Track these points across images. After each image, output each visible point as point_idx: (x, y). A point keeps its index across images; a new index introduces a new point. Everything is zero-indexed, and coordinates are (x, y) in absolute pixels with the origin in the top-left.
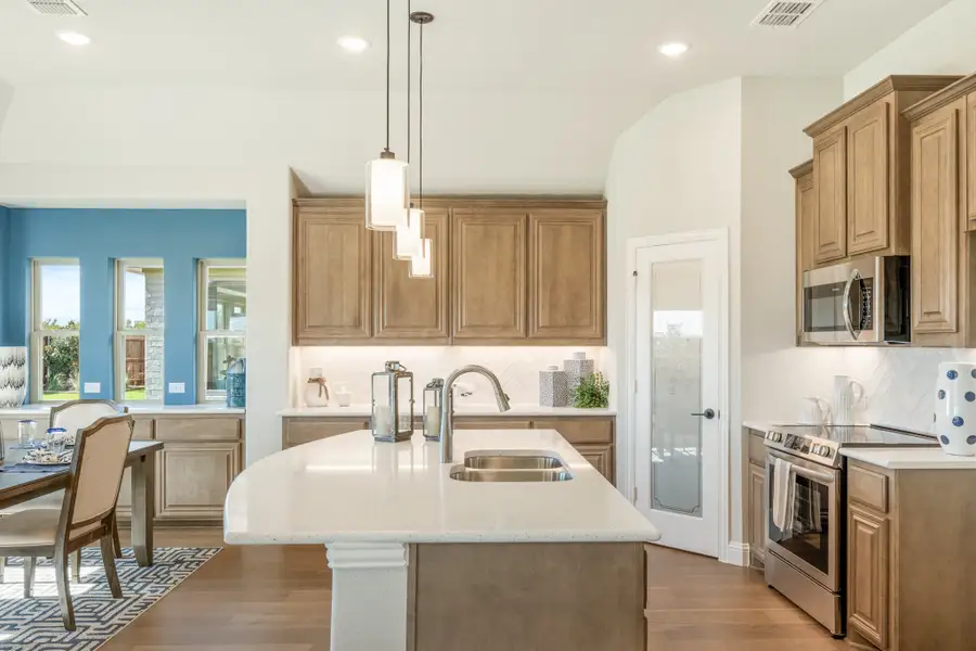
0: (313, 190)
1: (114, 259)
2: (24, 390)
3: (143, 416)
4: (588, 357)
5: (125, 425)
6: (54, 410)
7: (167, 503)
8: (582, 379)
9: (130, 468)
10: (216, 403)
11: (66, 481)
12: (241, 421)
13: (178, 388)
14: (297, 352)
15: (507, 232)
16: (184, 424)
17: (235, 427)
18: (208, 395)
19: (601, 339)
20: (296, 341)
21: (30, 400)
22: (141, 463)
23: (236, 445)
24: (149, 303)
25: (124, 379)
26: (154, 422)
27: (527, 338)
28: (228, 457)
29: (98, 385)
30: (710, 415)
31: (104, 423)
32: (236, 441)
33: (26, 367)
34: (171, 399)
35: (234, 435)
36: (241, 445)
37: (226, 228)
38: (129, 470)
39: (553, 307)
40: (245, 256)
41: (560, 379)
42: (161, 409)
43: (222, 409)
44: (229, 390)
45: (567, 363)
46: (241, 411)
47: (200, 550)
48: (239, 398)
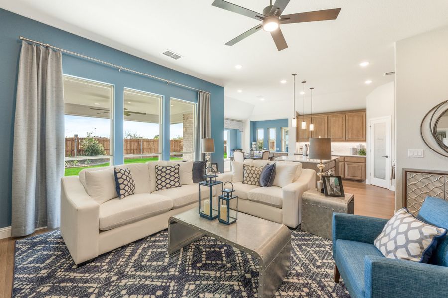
0: (301, 114)
1: (268, 128)
3: (272, 153)
4: (363, 145)
8: (361, 150)
13: (278, 149)
14: (298, 143)
15: (341, 119)
19: (365, 140)
20: (297, 141)
27: (346, 140)
30: (387, 157)
37: (285, 122)
39: (352, 134)
40: (288, 126)
41: (354, 149)
42: (275, 152)
43: (285, 153)
45: (357, 146)
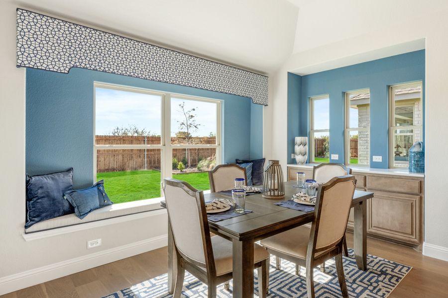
1: (344, 93)
2: (306, 157)
3: (359, 174)
5: (351, 183)
6: (315, 168)
7: (373, 226)
9: (353, 208)
10: (402, 169)
11: (312, 218)
12: (421, 182)
13: (378, 159)
16: (383, 181)
17: (417, 185)
18: (395, 164)
21: (309, 162)
22: (359, 205)
23: (418, 197)
24: (360, 121)
25: (349, 155)
26: (365, 177)
28: (412, 204)
29: (337, 156)
31: (336, 181)
32: (417, 195)
33: (307, 147)
34: (374, 165)
35: (417, 191)
36: (421, 198)
38: (353, 209)
42: (368, 170)
43: (406, 173)
44: (411, 162)
46: (420, 175)
47: (397, 265)
48: (420, 167)
